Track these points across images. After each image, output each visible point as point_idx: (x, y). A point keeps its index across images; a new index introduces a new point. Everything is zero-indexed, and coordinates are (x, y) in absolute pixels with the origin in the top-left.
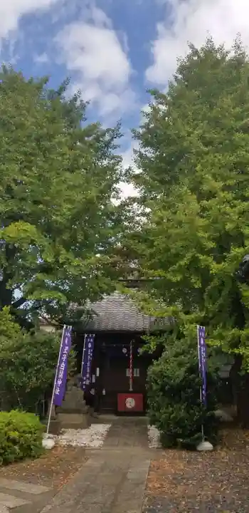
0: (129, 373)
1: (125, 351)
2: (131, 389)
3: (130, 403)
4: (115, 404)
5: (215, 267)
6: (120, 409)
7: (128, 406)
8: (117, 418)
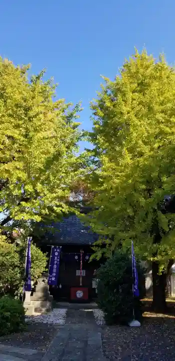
0: (78, 273)
1: (76, 257)
2: (81, 284)
3: (80, 294)
5: (142, 201)
6: (72, 298)
7: (78, 296)
8: (70, 304)
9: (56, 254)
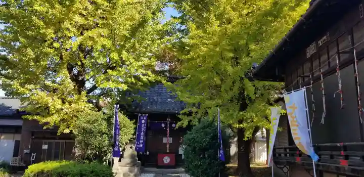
0: (165, 140)
1: (163, 125)
2: (168, 151)
3: (167, 160)
4: (157, 161)
5: (230, 69)
6: (160, 164)
7: (165, 162)
8: (157, 169)
9: (143, 122)
